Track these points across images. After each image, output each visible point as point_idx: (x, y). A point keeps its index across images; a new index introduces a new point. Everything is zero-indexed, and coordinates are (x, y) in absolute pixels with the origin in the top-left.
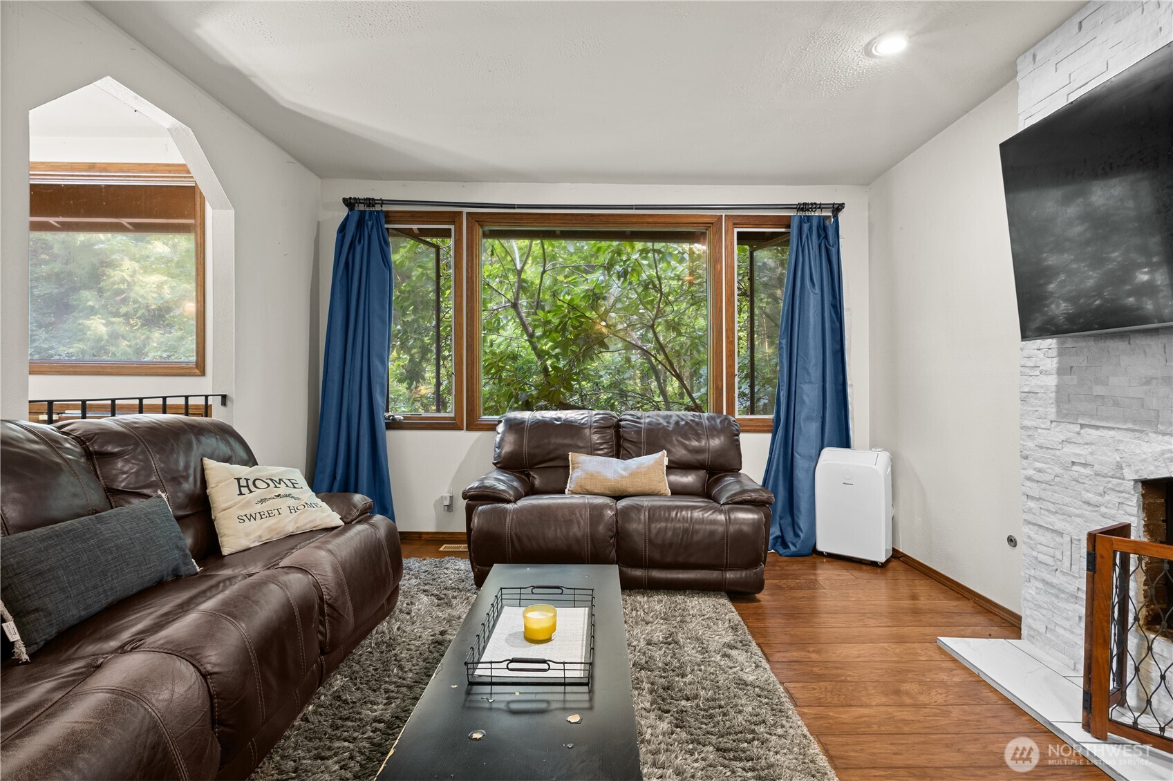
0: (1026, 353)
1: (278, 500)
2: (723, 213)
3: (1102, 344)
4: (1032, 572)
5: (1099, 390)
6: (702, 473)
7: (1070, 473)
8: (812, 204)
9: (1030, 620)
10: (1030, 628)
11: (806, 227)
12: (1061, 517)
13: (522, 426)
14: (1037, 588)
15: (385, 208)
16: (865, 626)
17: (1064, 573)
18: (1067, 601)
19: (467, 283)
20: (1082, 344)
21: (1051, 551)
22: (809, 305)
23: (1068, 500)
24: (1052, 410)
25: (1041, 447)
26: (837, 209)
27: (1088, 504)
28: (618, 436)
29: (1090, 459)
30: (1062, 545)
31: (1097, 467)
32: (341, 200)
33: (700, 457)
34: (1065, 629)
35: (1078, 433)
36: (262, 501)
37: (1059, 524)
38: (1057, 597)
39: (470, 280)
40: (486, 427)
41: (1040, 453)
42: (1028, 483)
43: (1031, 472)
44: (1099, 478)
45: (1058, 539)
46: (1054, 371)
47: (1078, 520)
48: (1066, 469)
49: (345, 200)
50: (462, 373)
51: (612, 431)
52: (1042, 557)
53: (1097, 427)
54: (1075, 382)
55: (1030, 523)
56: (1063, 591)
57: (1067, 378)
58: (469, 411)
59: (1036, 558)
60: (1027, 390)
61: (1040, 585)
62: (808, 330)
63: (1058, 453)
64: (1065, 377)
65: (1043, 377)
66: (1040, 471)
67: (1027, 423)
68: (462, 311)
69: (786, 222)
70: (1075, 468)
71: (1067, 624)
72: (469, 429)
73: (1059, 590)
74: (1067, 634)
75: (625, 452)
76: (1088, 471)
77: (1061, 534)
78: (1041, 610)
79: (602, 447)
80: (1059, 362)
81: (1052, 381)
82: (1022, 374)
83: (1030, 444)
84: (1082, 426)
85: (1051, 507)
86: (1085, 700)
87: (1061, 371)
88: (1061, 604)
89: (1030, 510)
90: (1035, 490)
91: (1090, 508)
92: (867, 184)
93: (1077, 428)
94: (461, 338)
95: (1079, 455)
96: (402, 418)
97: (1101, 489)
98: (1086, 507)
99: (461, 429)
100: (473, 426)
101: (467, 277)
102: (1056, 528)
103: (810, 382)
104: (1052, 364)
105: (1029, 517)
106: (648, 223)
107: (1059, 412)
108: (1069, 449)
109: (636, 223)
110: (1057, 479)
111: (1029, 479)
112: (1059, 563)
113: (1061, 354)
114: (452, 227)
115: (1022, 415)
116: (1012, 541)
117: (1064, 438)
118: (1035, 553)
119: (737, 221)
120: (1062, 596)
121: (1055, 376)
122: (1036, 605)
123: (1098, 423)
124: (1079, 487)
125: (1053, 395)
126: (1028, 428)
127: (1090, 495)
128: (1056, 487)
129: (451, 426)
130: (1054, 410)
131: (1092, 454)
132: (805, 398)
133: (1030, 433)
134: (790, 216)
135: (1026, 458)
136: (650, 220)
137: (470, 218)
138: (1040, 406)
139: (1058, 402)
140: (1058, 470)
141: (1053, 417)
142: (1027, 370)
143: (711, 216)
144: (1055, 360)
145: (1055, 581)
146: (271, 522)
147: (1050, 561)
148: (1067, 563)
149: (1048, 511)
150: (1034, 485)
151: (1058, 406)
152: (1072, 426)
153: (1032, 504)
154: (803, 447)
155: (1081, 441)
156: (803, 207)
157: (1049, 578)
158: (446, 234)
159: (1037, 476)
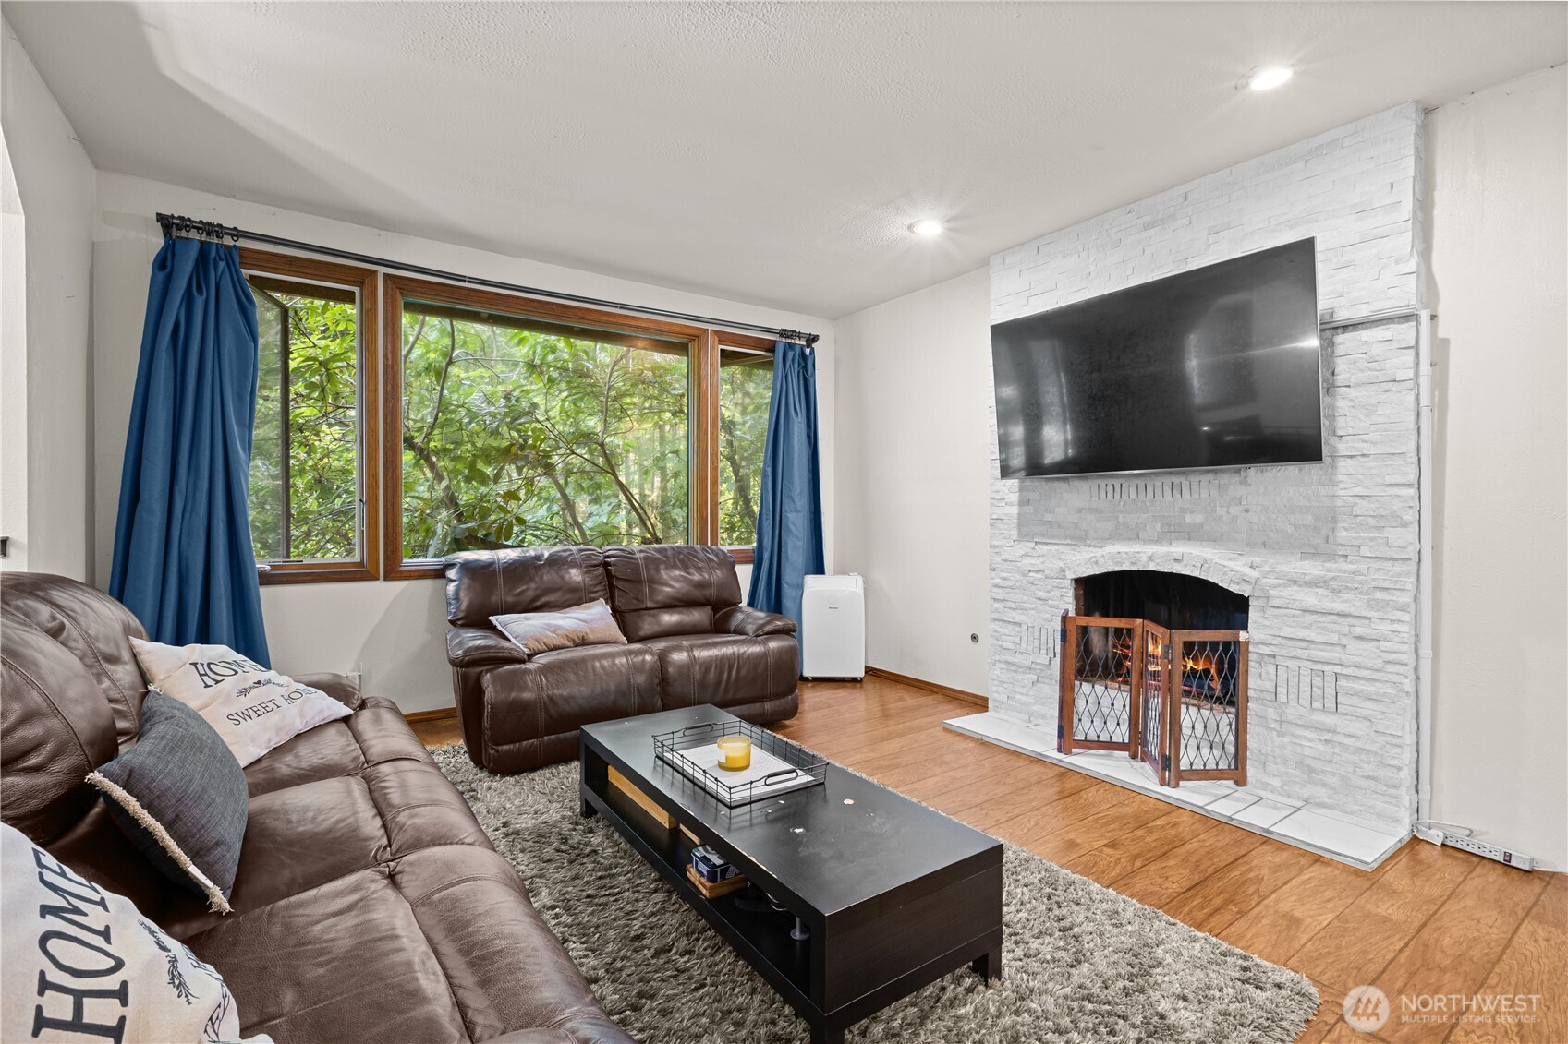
0: (995, 488)
1: (262, 688)
2: (710, 327)
3: (1051, 484)
4: (998, 658)
5: (1048, 517)
6: (708, 609)
7: (1027, 578)
8: (792, 331)
9: (996, 695)
10: (996, 700)
11: (790, 354)
12: (1020, 612)
13: (491, 569)
14: (1001, 669)
15: (242, 243)
16: (887, 726)
17: (1021, 653)
18: (1024, 673)
19: (386, 373)
20: (1037, 483)
21: (1012, 639)
22: (793, 433)
23: (1025, 598)
24: (1015, 533)
25: (1006, 561)
26: (812, 339)
27: (1040, 599)
28: (609, 575)
29: (1042, 567)
30: (1021, 632)
31: (1047, 572)
32: (155, 217)
33: (707, 592)
34: (1022, 694)
35: (1034, 549)
36: (244, 692)
37: (1018, 617)
38: (1016, 672)
39: (389, 370)
40: (417, 574)
41: (1006, 565)
42: (995, 590)
43: (997, 581)
44: (1047, 580)
45: (1018, 629)
46: (1017, 503)
47: (1033, 612)
48: (1025, 575)
49: (161, 218)
50: (377, 500)
51: (600, 570)
52: (1004, 645)
53: (1047, 544)
54: (1032, 511)
55: (995, 620)
56: (1020, 667)
57: (1026, 508)
58: (389, 553)
59: (1001, 646)
60: (996, 517)
61: (1003, 666)
62: (793, 459)
63: (1019, 564)
64: (1024, 508)
65: (1008, 507)
66: (1005, 579)
67: (995, 543)
68: (376, 413)
69: (771, 347)
70: (1031, 574)
71: (1024, 691)
72: (387, 578)
73: (1018, 666)
74: (1024, 698)
75: (621, 593)
76: (1040, 576)
77: (1020, 625)
78: (1004, 685)
79: (595, 589)
80: (1020, 496)
81: (1015, 510)
82: (992, 505)
83: (997, 559)
84: (1037, 543)
85: (1013, 605)
86: (1059, 732)
87: (1022, 503)
88: (1019, 677)
89: (997, 610)
90: (1000, 594)
91: (1042, 602)
92: (834, 320)
93: (1033, 545)
94: (376, 450)
95: (1034, 564)
96: (268, 567)
97: (1049, 587)
98: (1038, 601)
99: (376, 578)
100: (393, 573)
101: (386, 366)
102: (1016, 620)
103: (796, 511)
104: (1015, 498)
105: (995, 615)
106: (631, 326)
107: (1020, 534)
108: (1027, 561)
109: (616, 324)
110: (1018, 584)
111: (997, 586)
112: (1018, 646)
113: (1021, 490)
114: (357, 290)
115: (991, 537)
116: (975, 638)
117: (1023, 553)
118: (1000, 643)
119: (723, 337)
120: (1021, 670)
121: (1016, 507)
122: (1000, 682)
123: (1048, 541)
124: (1033, 588)
125: (1015, 521)
126: (996, 547)
127: (1041, 593)
128: (1017, 590)
129: (359, 576)
130: (1016, 532)
131: (1043, 563)
132: (791, 526)
133: (997, 550)
134: (775, 341)
135: (994, 570)
136: (633, 323)
137: (389, 282)
138: (1006, 529)
139: (1020, 526)
140: (1019, 577)
141: (1015, 537)
142: (995, 502)
143: (697, 329)
144: (1017, 494)
145: (1016, 660)
146: (273, 718)
147: (1010, 646)
148: (1024, 645)
149: (1009, 608)
150: (1000, 590)
151: (1019, 530)
152: (1029, 544)
153: (997, 605)
154: (789, 576)
155: (1035, 554)
156: (784, 333)
157: (1010, 659)
158: (347, 297)
159: (1003, 583)
